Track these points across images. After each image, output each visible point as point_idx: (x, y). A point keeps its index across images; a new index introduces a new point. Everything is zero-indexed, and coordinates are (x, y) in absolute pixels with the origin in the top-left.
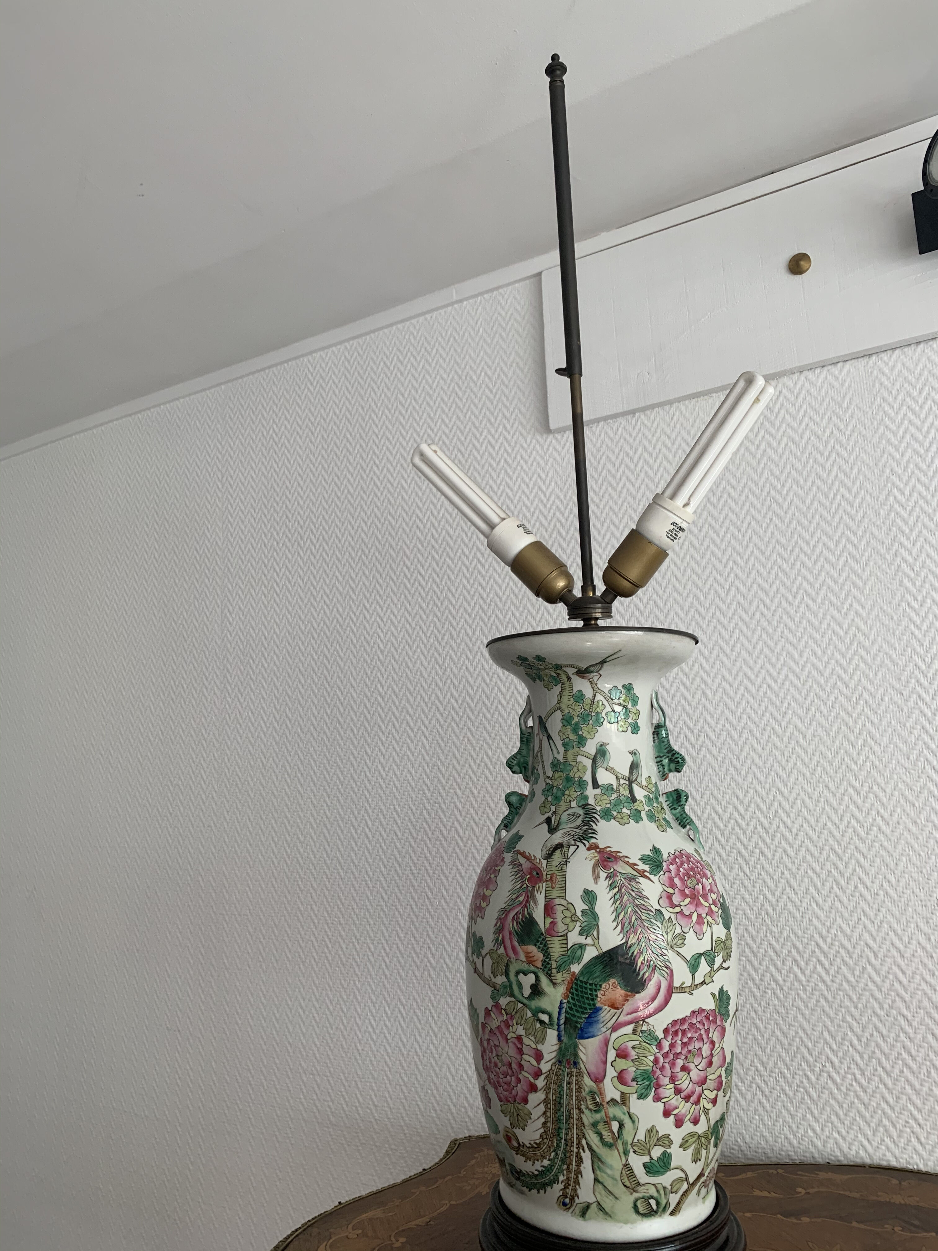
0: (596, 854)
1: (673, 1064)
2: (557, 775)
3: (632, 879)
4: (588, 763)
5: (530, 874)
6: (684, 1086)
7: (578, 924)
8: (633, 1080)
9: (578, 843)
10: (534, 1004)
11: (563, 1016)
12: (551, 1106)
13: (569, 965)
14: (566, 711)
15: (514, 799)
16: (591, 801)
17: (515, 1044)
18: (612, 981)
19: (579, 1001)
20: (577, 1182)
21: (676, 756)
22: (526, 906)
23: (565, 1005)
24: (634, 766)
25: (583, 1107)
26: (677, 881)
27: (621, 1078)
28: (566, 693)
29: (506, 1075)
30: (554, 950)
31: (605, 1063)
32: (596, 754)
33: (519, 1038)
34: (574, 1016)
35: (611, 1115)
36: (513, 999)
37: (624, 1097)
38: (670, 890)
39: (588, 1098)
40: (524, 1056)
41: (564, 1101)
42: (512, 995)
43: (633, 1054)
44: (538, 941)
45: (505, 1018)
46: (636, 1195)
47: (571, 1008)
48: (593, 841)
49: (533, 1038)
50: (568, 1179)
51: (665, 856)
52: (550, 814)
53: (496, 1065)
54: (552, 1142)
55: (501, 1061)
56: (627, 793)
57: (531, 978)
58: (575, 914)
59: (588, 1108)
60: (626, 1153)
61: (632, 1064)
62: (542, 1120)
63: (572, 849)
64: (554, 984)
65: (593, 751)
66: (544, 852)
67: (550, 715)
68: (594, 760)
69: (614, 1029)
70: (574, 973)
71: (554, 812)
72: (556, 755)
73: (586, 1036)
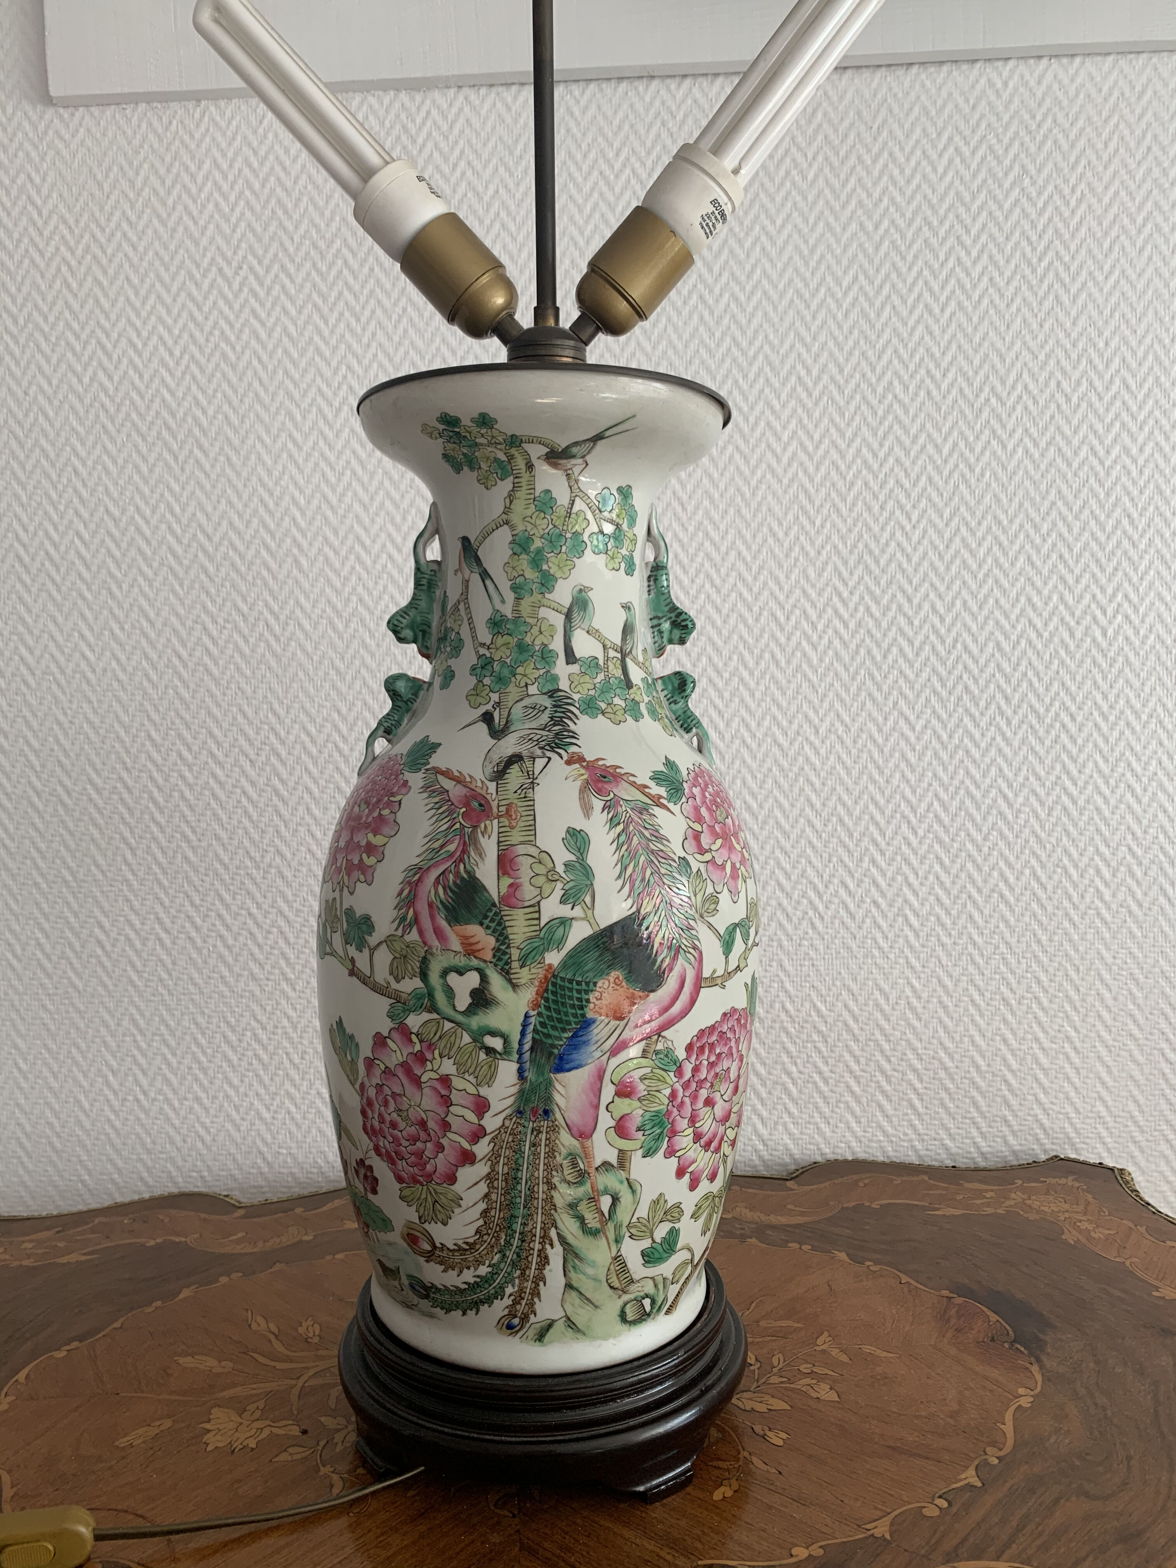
0: (583, 771)
1: (694, 1097)
2: (500, 641)
3: (644, 810)
5: (467, 804)
6: (705, 1129)
7: (559, 885)
8: (639, 1129)
9: (548, 754)
10: (475, 1022)
11: (529, 1038)
12: (500, 1184)
13: (542, 953)
14: (520, 528)
15: (401, 687)
17: (435, 1089)
18: (614, 974)
19: (558, 1012)
20: (535, 1293)
22: (461, 859)
23: (533, 1020)
24: (628, 629)
25: (556, 1180)
26: (704, 812)
27: (621, 1129)
28: (522, 494)
29: (414, 1140)
30: (514, 930)
31: (597, 1107)
32: (572, 606)
33: (445, 1080)
34: (548, 1036)
35: (601, 1187)
36: (435, 1016)
37: (623, 1159)
38: (697, 827)
39: (565, 1165)
40: (452, 1108)
41: (524, 1175)
42: (433, 1008)
43: (641, 1089)
44: (486, 917)
45: (418, 1047)
46: (625, 1298)
47: (543, 1025)
49: (471, 1078)
50: (521, 1290)
51: (684, 773)
53: (394, 1125)
54: (498, 1239)
55: (407, 1119)
57: (473, 980)
58: (553, 870)
59: (563, 1180)
60: (618, 1240)
61: (638, 1104)
62: (483, 1206)
64: (515, 987)
66: (489, 769)
67: (486, 534)
68: (568, 616)
69: (613, 1053)
70: (550, 966)
71: (498, 704)
73: (568, 1066)
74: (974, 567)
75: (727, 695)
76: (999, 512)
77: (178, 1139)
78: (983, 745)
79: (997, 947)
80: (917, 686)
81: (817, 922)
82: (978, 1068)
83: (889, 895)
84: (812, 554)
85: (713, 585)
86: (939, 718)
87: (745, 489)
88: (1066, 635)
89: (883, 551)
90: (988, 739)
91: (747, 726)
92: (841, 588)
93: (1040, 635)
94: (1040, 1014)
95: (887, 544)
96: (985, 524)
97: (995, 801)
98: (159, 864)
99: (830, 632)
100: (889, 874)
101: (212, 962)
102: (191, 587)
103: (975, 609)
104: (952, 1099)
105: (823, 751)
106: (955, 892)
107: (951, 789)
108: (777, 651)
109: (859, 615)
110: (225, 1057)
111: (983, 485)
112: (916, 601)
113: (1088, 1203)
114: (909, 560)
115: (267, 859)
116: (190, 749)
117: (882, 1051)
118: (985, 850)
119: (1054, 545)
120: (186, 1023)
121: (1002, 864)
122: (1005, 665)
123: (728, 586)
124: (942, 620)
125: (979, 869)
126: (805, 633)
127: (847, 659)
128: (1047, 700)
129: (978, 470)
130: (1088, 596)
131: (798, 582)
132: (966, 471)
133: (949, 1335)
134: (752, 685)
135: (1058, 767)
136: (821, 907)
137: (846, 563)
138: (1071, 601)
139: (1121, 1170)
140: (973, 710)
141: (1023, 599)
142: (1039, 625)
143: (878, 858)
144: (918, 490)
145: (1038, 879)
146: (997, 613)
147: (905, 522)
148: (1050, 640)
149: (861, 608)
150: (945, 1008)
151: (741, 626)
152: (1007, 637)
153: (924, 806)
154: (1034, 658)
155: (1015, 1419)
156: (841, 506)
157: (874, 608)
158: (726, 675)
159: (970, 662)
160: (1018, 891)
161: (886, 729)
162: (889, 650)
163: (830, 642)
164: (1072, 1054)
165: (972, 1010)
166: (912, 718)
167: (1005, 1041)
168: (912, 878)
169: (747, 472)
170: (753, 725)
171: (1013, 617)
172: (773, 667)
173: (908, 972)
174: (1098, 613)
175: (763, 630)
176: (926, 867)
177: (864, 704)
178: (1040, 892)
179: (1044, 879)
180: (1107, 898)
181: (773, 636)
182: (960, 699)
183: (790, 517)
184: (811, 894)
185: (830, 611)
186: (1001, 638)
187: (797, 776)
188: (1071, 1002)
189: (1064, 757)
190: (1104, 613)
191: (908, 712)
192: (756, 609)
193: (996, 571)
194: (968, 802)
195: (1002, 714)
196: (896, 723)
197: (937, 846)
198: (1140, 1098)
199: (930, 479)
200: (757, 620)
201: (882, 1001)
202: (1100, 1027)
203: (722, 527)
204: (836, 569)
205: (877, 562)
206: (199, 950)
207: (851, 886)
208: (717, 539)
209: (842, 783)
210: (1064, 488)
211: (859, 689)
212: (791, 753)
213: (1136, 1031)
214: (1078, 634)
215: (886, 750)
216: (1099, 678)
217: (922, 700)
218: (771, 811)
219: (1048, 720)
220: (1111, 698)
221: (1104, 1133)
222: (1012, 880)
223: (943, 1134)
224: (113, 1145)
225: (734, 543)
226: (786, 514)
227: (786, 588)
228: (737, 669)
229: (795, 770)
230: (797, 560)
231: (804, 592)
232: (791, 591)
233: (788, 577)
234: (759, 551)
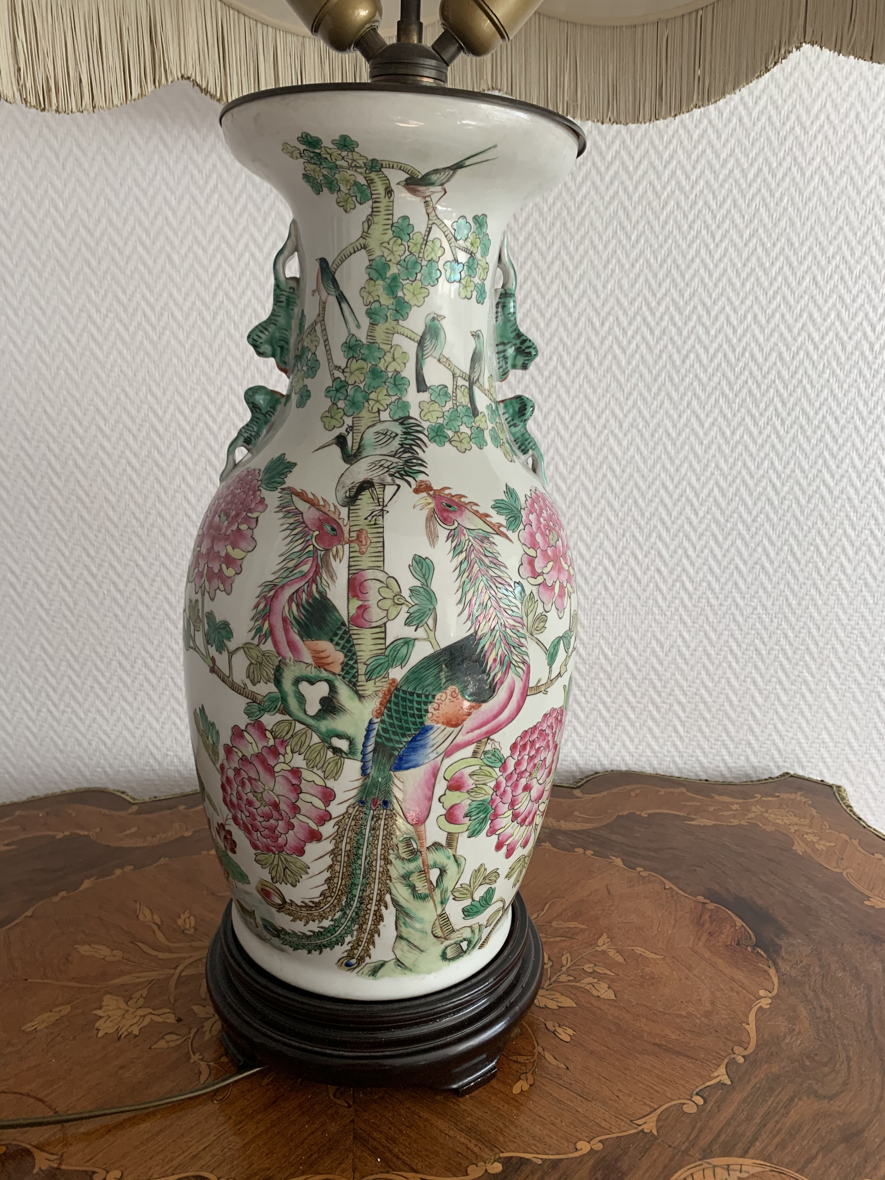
0: (430, 500)
1: (515, 786)
2: (354, 365)
3: (484, 538)
4: (411, 348)
5: (320, 528)
6: (522, 809)
7: (405, 608)
8: (466, 816)
9: (398, 482)
10: (325, 725)
11: (372, 741)
12: (343, 858)
13: (387, 668)
14: (378, 253)
15: (260, 399)
16: (414, 413)
17: (287, 778)
18: (451, 689)
19: (400, 720)
20: (371, 941)
21: (527, 344)
22: (314, 581)
23: (376, 726)
24: (476, 358)
25: (392, 857)
26: (539, 537)
27: (450, 816)
28: (380, 219)
29: (268, 817)
30: (362, 647)
31: (430, 799)
32: (424, 334)
33: (296, 772)
34: (390, 740)
36: (287, 717)
37: (451, 840)
38: (532, 552)
39: (400, 845)
40: (301, 795)
41: (364, 852)
42: (285, 710)
43: (470, 783)
44: (336, 635)
45: (271, 742)
46: (447, 943)
47: (385, 730)
48: (421, 477)
49: (319, 772)
50: (359, 940)
51: (522, 500)
52: (343, 430)
53: (250, 803)
54: (340, 900)
55: (261, 800)
56: (466, 401)
57: (323, 689)
58: (399, 594)
59: (398, 857)
60: (443, 902)
61: (467, 795)
62: (327, 875)
63: (390, 490)
64: (361, 697)
65: (420, 330)
66: (341, 494)
67: (344, 258)
68: (421, 344)
69: (448, 754)
70: (394, 680)
71: (351, 428)
73: (406, 765)
74: (766, 284)
75: (546, 391)
76: (792, 235)
77: (85, 743)
78: (760, 441)
79: (755, 609)
80: (709, 389)
81: (610, 585)
82: (731, 702)
83: (671, 564)
84: (627, 266)
85: (539, 291)
86: (725, 417)
87: (571, 204)
88: (839, 349)
89: (688, 267)
90: (764, 436)
91: (562, 420)
92: (650, 299)
93: (816, 348)
94: (785, 662)
95: (692, 260)
96: (779, 245)
97: (765, 489)
98: (59, 522)
99: (638, 338)
100: (672, 547)
101: (107, 602)
102: (76, 279)
103: (763, 322)
104: (708, 726)
105: (625, 443)
106: (725, 563)
107: (730, 478)
108: (592, 353)
109: (664, 324)
110: (121, 680)
111: (780, 209)
112: (713, 313)
113: (813, 817)
114: (711, 275)
115: (150, 520)
116: (80, 424)
117: (654, 688)
118: (753, 529)
119: (837, 267)
120: (87, 652)
121: (766, 542)
122: (785, 373)
123: (552, 292)
124: (735, 331)
125: (747, 545)
126: (616, 338)
127: (651, 362)
128: (817, 405)
129: (777, 195)
130: (861, 315)
131: (613, 291)
132: (767, 195)
133: (703, 939)
134: (568, 383)
135: (820, 462)
136: (613, 573)
137: (655, 276)
138: (846, 319)
139: (839, 787)
140: (754, 411)
141: (805, 315)
142: (817, 339)
143: (664, 533)
144: (723, 211)
145: (794, 555)
146: (782, 327)
147: (709, 241)
148: (825, 352)
149: (666, 318)
150: (708, 655)
151: (561, 330)
152: (788, 348)
153: (706, 491)
154: (810, 368)
155: (757, 1020)
156: (655, 223)
157: (677, 318)
158: (546, 373)
159: (755, 369)
160: (776, 564)
161: (680, 425)
162: (687, 356)
163: (638, 347)
164: (807, 694)
165: (730, 658)
166: (702, 416)
167: (755, 683)
168: (690, 552)
169: (574, 189)
170: (567, 418)
171: (795, 331)
172: (587, 368)
173: (681, 627)
174: (868, 329)
175: (580, 334)
176: (703, 542)
177: (662, 403)
178: (794, 565)
179: (799, 554)
180: (849, 571)
181: (589, 339)
182: (744, 401)
183: (610, 231)
184: (606, 562)
185: (639, 318)
186: (783, 349)
187: (602, 463)
188: (810, 653)
189: (826, 453)
190: (874, 330)
191: (699, 411)
192: (575, 315)
193: (785, 289)
194: (742, 489)
195: (778, 415)
196: (689, 420)
197: (713, 526)
198: (857, 729)
199: (735, 202)
200: (576, 324)
201: (658, 649)
202: (832, 674)
203: (549, 239)
204: (647, 280)
205: (683, 276)
206: (96, 594)
207: (640, 557)
208: (544, 249)
209: (639, 470)
210: (852, 214)
211: (660, 389)
212: (598, 444)
213: (859, 678)
214: (849, 348)
215: (678, 444)
216: (863, 386)
217: (712, 401)
218: (578, 493)
219: (816, 422)
220: (871, 404)
221: (826, 755)
222: (772, 554)
223: (699, 752)
224: (31, 746)
225: (559, 253)
226: (606, 229)
227: (602, 296)
228: (556, 368)
229: (600, 458)
230: (613, 271)
231: (618, 300)
232: (606, 300)
233: (604, 287)
234: (581, 262)
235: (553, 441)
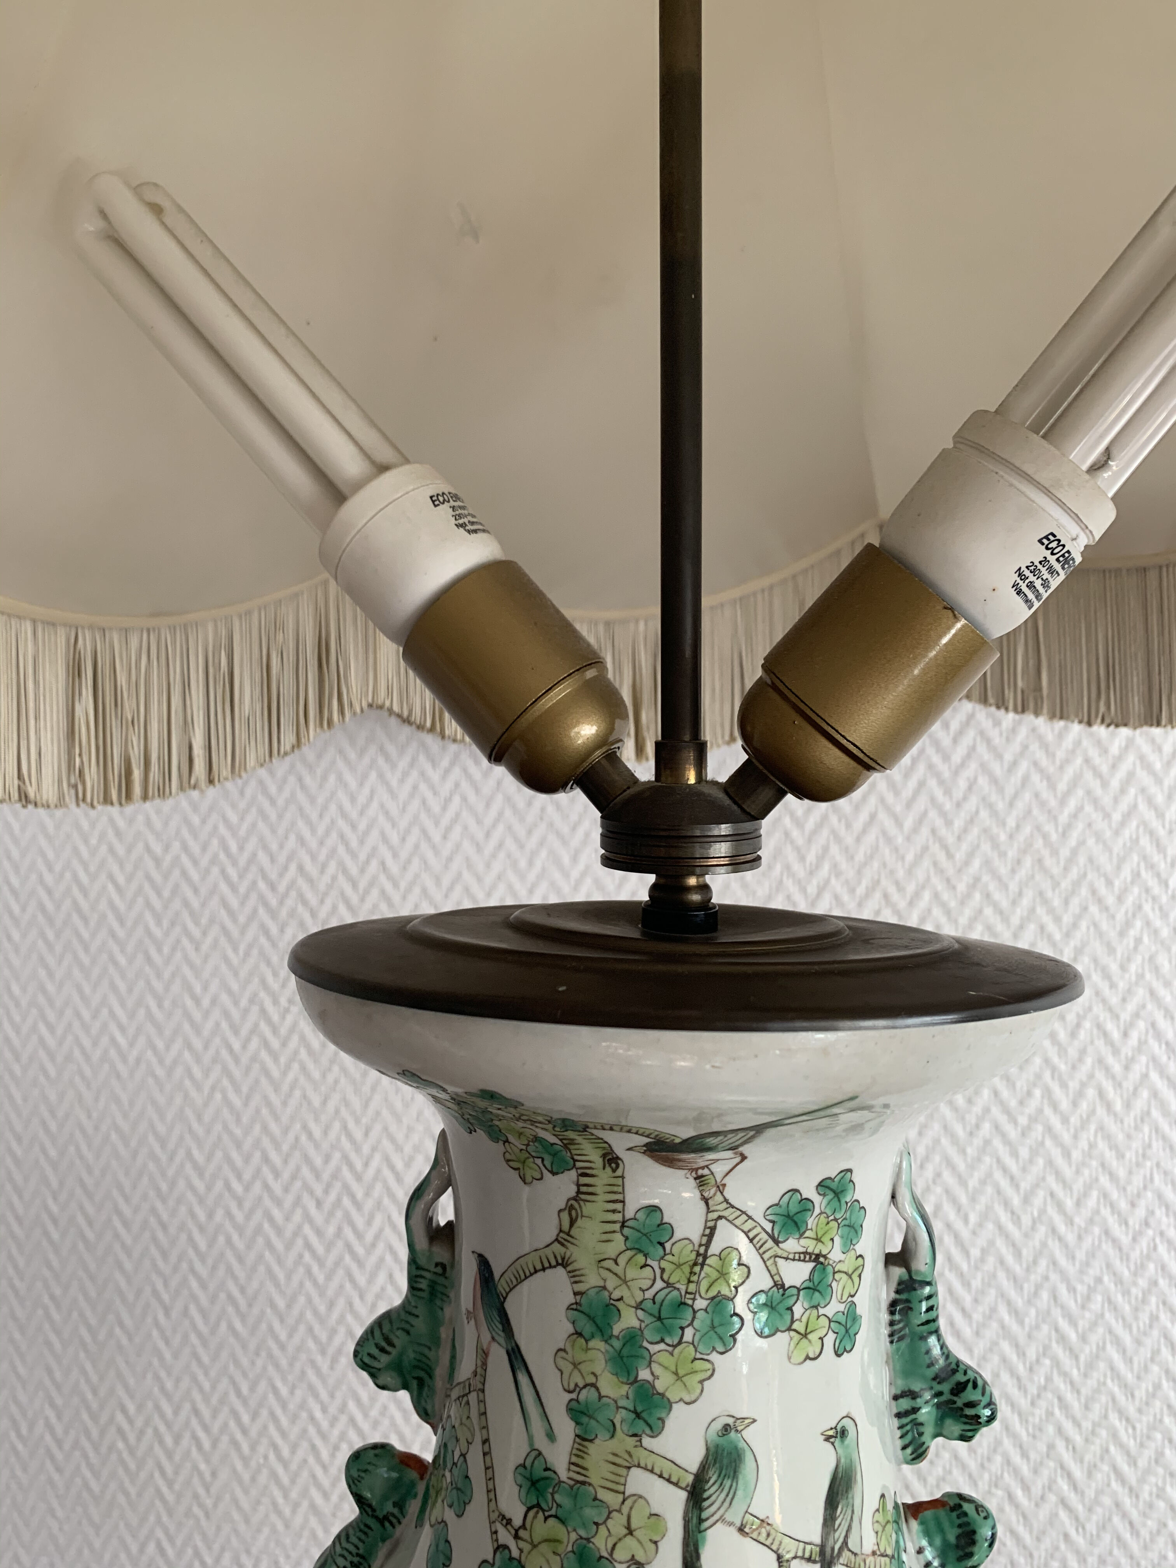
2: (542, 1528)
4: (672, 1503)
14: (592, 1280)
24: (839, 1489)
28: (595, 1208)
32: (704, 1467)
67: (523, 1273)
68: (695, 1493)
72: (541, 1443)
75: (1024, 1153)
87: (1049, 828)
91: (1060, 1206)
102: (247, 954)
108: (1108, 1086)
116: (239, 1177)
131: (1140, 976)
134: (1066, 1137)
158: (1023, 1120)
169: (1053, 803)
170: (1069, 1203)
172: (1101, 1111)
175: (1083, 1052)
181: (1100, 1061)
187: (1146, 1293)
200: (1073, 1035)
203: (1013, 887)
206: (246, 1462)
208: (1005, 904)
212: (1135, 1255)
218: (1102, 1348)
225: (1032, 910)
226: (1119, 868)
227: (1122, 985)
228: (1040, 1111)
229: (1142, 1283)
230: (1138, 941)
231: (1152, 993)
232: (1129, 991)
233: (1123, 968)
234: (1075, 925)
235: (1044, 1244)
